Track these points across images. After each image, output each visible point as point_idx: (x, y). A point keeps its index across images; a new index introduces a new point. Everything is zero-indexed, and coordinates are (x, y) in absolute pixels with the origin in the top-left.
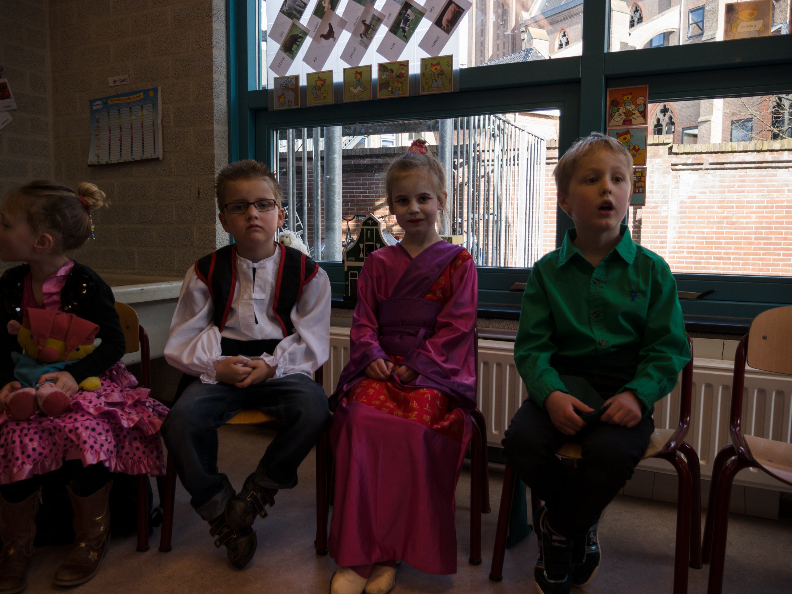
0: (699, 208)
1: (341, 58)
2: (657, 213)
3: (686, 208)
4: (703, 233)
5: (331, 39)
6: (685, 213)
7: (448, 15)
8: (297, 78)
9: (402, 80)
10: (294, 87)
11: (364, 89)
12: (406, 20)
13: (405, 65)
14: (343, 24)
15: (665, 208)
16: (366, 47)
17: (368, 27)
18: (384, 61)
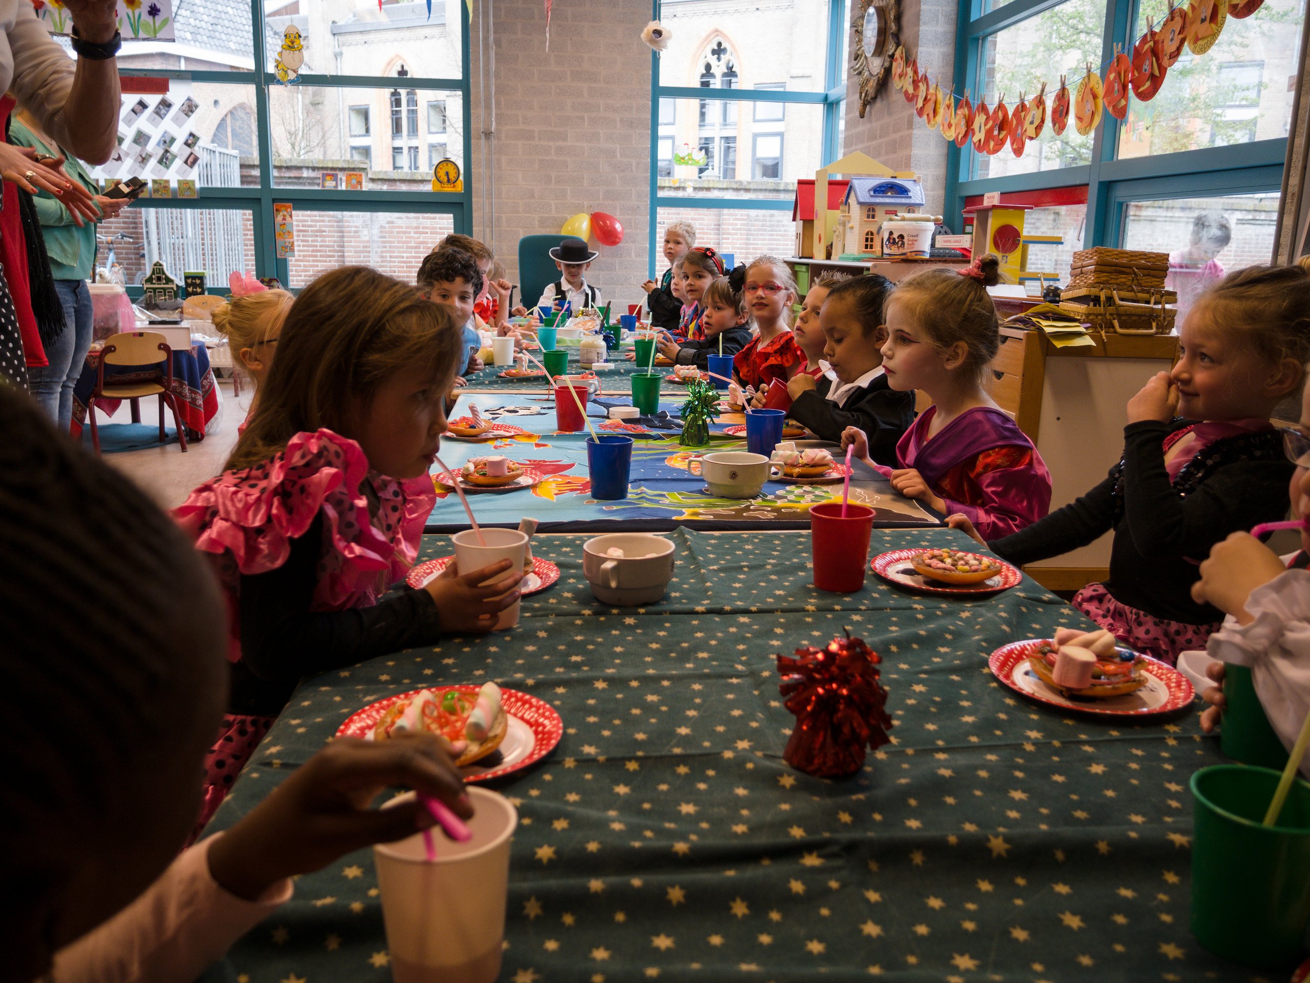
0: (398, 232)
2: (359, 237)
3: (386, 232)
4: (403, 257)
5: (120, 162)
6: (385, 237)
7: (191, 160)
9: (167, 189)
12: (167, 159)
15: (365, 232)
16: (143, 169)
17: (143, 159)
18: (155, 178)
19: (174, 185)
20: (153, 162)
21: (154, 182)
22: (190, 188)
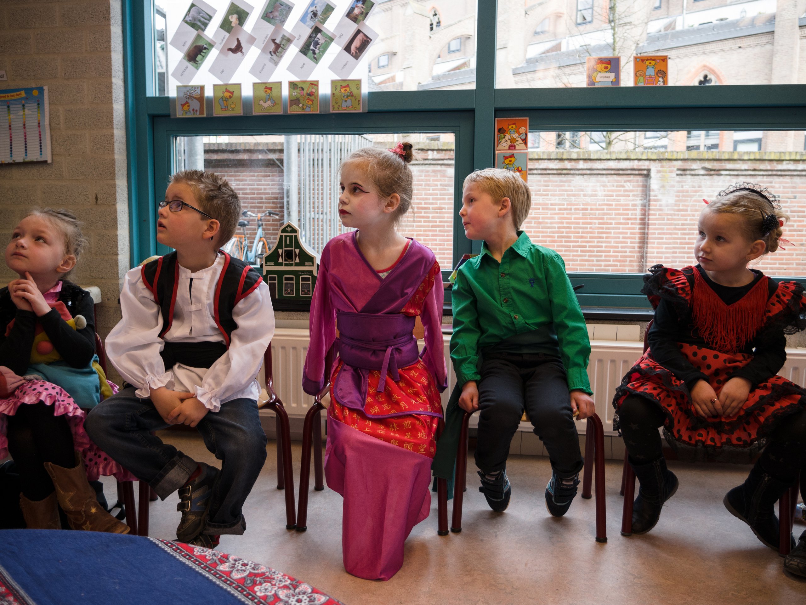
1: (250, 72)
5: (239, 53)
7: (357, 43)
8: (202, 88)
9: (312, 98)
10: (199, 96)
11: (275, 104)
12: (317, 44)
13: (315, 84)
14: (252, 40)
16: (276, 64)
17: (278, 46)
18: (295, 79)
19: (325, 90)
20: (293, 51)
21: (293, 85)
22: (351, 95)
